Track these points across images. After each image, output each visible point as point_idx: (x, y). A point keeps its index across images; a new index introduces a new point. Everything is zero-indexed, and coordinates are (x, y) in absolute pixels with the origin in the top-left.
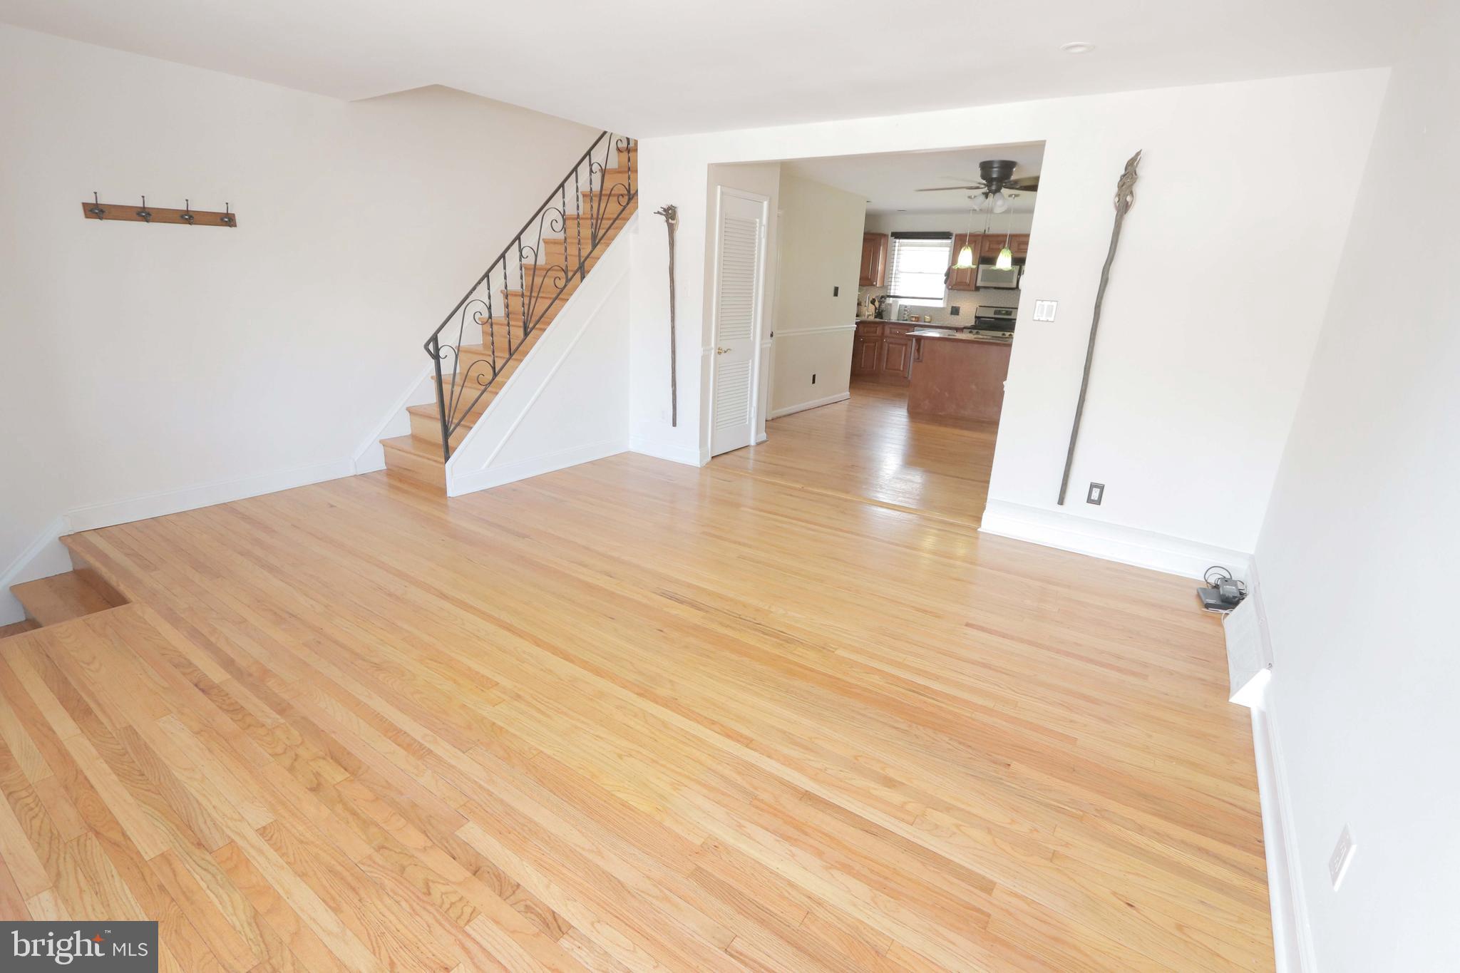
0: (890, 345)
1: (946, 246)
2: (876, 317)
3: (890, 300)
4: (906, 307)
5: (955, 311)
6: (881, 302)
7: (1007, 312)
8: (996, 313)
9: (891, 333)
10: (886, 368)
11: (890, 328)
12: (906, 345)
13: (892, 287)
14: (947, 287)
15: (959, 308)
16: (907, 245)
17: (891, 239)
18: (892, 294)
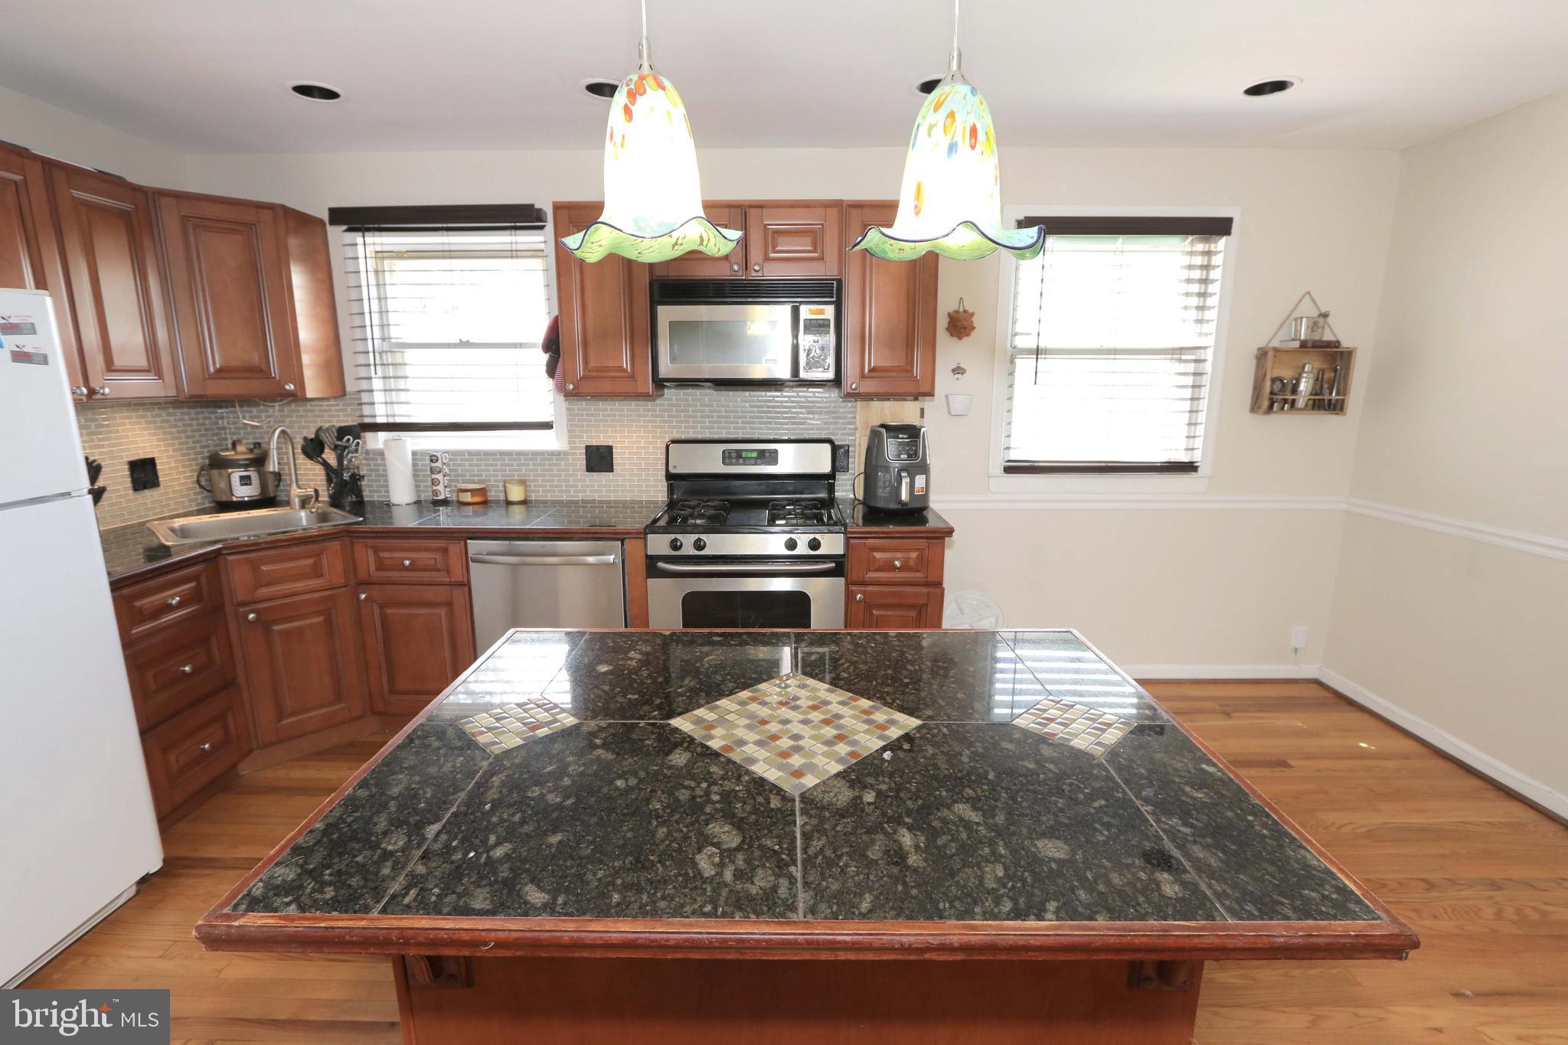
0: (389, 611)
1: (534, 253)
2: (335, 502)
3: (377, 441)
4: (433, 459)
5: (600, 459)
6: (340, 451)
7: (762, 453)
8: (727, 457)
9: (381, 566)
10: (392, 691)
11: (376, 550)
12: (449, 604)
13: (378, 397)
14: (561, 388)
15: (610, 449)
16: (400, 255)
17: (336, 234)
18: (380, 420)
